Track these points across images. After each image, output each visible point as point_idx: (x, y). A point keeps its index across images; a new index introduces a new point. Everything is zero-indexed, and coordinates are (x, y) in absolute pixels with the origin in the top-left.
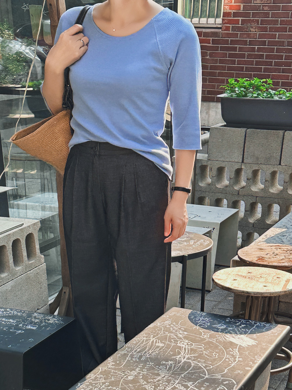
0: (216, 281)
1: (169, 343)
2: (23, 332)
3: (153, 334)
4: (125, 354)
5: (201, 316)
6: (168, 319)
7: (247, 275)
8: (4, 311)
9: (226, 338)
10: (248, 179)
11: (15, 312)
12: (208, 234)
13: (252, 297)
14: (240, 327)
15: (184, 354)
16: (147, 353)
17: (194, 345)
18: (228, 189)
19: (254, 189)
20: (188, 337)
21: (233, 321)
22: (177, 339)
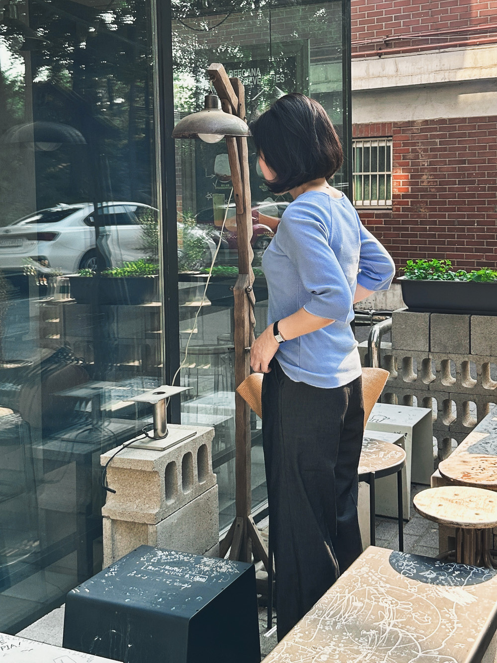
0: (418, 507)
1: (368, 601)
2: (190, 586)
3: (348, 588)
4: (315, 620)
5: (404, 560)
6: (365, 565)
7: (454, 498)
8: (168, 555)
9: (438, 592)
10: (437, 371)
11: (181, 556)
12: (400, 442)
13: (463, 529)
14: (454, 575)
15: (389, 618)
16: (343, 617)
17: (399, 604)
18: (417, 383)
19: (446, 383)
20: (391, 591)
21: (443, 566)
22: (378, 595)
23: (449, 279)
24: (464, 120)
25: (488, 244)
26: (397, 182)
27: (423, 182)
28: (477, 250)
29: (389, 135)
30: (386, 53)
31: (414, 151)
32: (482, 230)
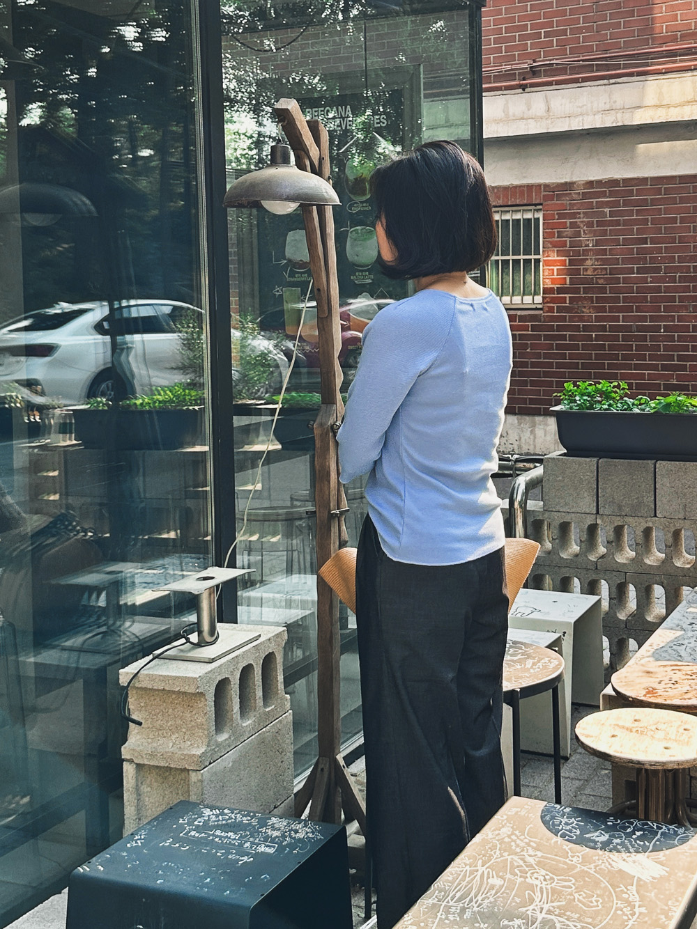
0: (582, 739)
1: (511, 877)
2: (252, 859)
3: (481, 859)
4: (434, 905)
5: (563, 815)
6: (505, 824)
7: (633, 725)
8: (220, 814)
9: (612, 862)
10: (608, 542)
11: (238, 815)
12: (555, 645)
13: (646, 770)
14: (634, 837)
15: (540, 901)
16: (474, 901)
17: (556, 879)
18: (580, 559)
19: (621, 559)
20: (543, 862)
21: (619, 824)
22: (525, 868)
23: (625, 410)
24: (644, 180)
25: (680, 358)
26: (549, 270)
27: (587, 269)
28: (665, 368)
29: (538, 202)
30: (532, 85)
31: (573, 225)
32: (672, 339)
